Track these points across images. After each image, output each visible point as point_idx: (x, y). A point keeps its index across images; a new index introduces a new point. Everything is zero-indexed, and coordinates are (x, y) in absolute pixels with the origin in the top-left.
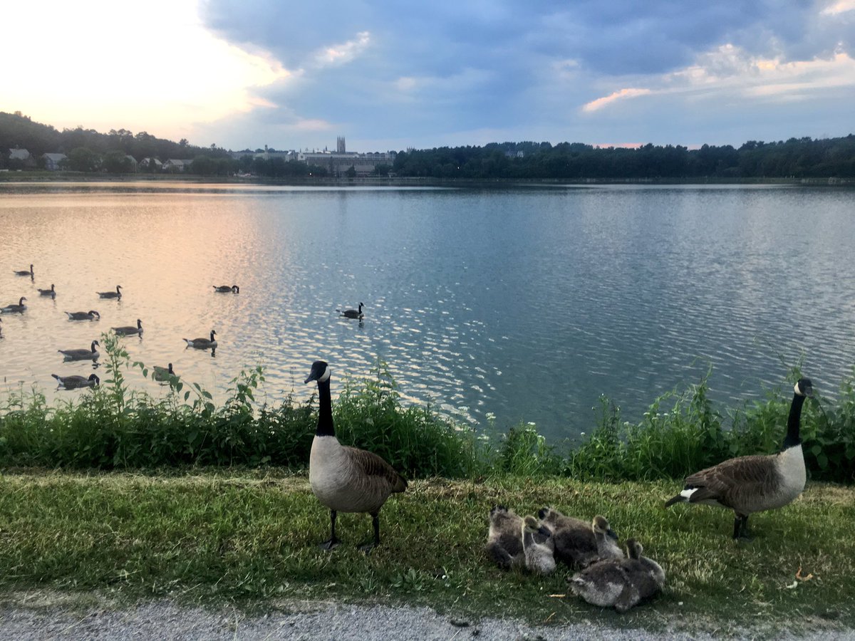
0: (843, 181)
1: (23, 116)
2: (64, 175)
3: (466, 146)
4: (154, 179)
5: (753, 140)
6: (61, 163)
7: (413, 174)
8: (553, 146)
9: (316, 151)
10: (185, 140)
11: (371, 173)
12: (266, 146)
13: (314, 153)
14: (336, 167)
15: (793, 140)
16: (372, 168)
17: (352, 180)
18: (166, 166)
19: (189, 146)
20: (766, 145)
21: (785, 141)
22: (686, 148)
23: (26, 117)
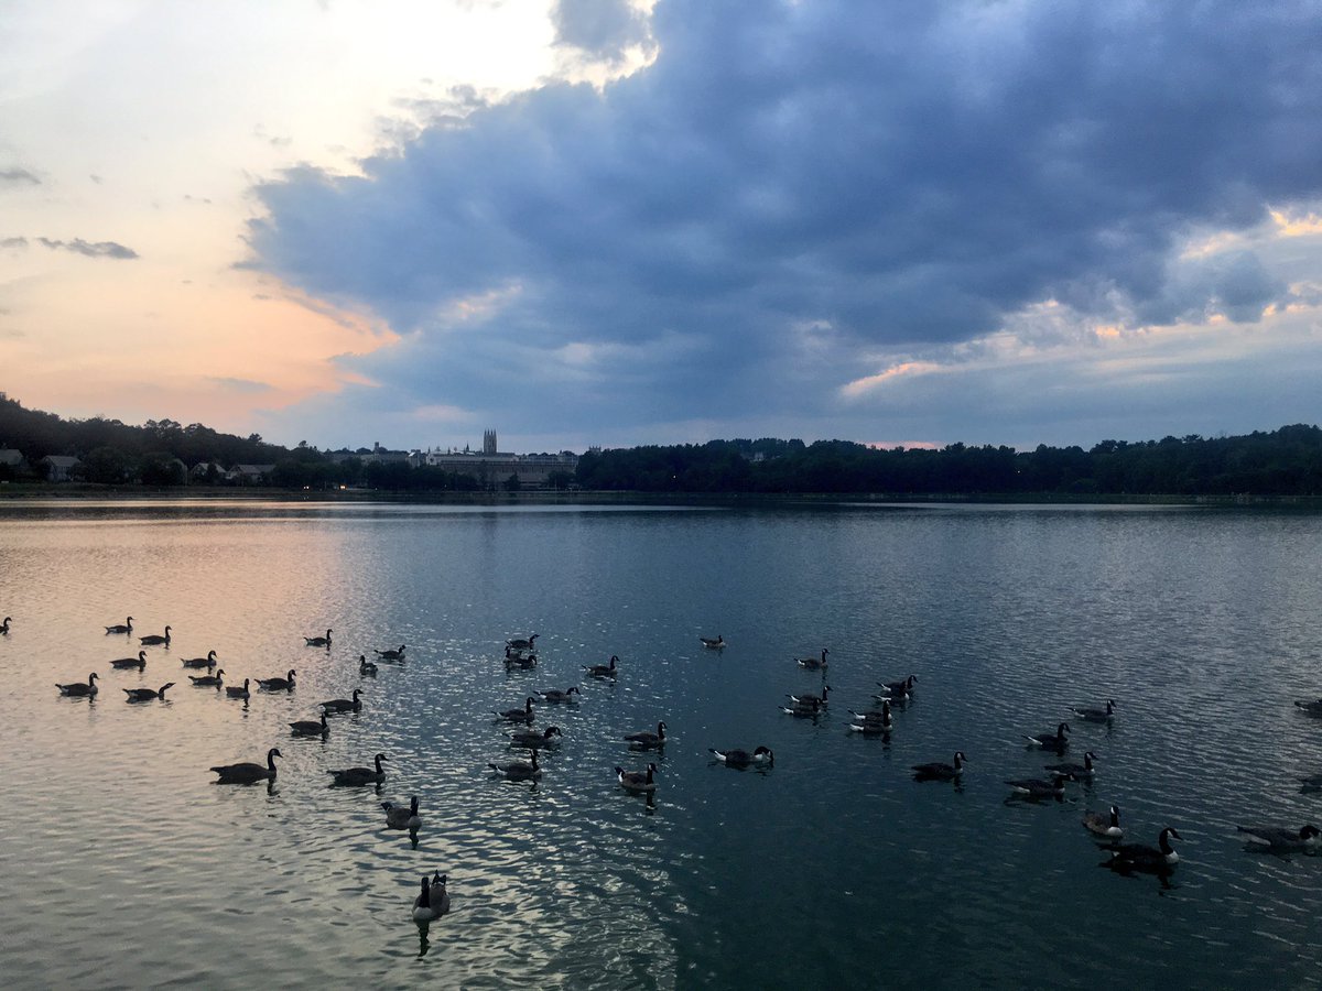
0: (1258, 499)
1: (8, 399)
2: (76, 488)
3: (684, 445)
4: (216, 495)
5: (1110, 439)
6: (71, 471)
7: (607, 486)
8: (807, 445)
9: (453, 451)
10: (257, 435)
11: (544, 484)
12: (377, 444)
13: (449, 454)
14: (489, 474)
15: (1170, 439)
16: (542, 477)
17: (512, 495)
18: (231, 475)
19: (263, 445)
20: (1131, 446)
21: (1158, 441)
22: (1013, 450)
23: (12, 401)
